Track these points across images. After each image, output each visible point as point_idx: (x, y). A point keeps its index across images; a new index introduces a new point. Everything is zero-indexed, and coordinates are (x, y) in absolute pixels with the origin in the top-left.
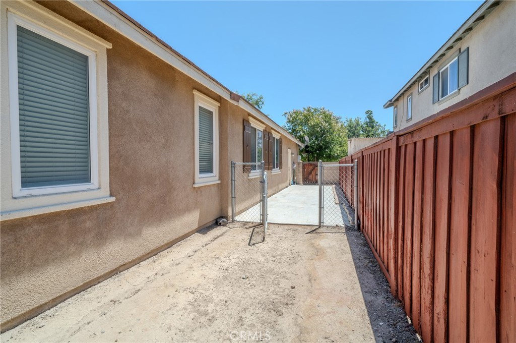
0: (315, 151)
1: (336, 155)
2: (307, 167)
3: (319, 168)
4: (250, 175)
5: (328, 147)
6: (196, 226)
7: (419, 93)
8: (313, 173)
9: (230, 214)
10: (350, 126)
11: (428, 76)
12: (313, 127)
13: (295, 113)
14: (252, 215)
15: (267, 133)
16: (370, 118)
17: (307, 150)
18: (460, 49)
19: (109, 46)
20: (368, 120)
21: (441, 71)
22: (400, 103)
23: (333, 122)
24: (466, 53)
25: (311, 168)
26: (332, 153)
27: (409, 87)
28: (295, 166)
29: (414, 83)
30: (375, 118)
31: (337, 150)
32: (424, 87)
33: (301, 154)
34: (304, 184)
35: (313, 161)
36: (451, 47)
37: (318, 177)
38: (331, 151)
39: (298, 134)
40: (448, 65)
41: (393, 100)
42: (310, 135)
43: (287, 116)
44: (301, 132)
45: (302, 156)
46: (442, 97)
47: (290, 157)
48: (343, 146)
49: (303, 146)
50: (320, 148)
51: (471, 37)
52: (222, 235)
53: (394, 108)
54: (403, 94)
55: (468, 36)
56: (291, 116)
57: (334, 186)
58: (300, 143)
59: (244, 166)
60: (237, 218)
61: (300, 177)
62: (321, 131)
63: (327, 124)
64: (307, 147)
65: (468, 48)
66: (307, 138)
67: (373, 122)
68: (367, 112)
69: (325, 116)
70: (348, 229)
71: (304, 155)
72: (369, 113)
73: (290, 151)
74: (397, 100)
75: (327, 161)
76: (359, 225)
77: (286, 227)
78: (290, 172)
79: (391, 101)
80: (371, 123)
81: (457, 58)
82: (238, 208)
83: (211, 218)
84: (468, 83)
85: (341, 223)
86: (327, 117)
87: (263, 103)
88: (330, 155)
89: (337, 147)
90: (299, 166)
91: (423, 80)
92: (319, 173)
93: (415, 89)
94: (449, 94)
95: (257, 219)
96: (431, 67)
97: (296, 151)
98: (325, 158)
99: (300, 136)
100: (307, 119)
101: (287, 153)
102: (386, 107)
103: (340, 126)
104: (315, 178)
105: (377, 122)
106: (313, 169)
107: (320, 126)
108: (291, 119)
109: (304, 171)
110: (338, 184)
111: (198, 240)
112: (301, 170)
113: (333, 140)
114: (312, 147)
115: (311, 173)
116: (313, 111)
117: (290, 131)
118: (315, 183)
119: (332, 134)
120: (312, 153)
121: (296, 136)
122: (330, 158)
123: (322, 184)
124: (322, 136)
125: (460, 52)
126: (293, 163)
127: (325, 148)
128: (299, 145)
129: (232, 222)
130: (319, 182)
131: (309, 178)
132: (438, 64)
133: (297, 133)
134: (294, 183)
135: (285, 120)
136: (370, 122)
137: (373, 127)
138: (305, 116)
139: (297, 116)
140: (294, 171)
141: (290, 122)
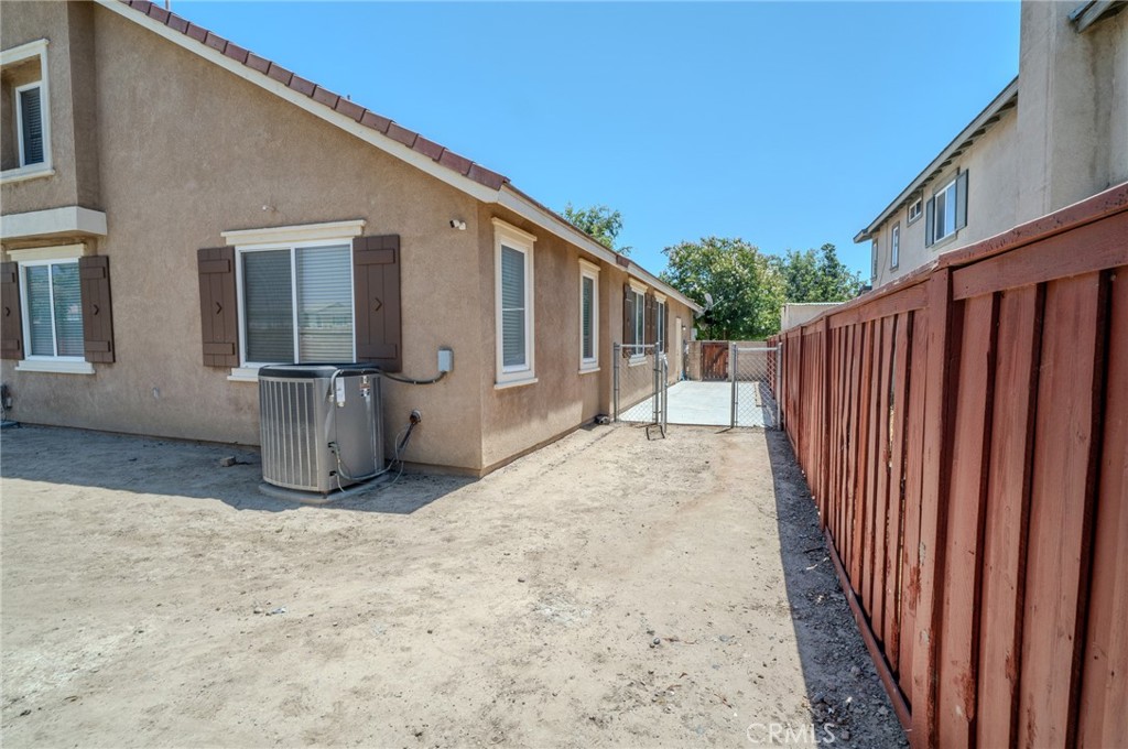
0: (724, 320)
1: (763, 327)
2: (708, 350)
3: (730, 352)
4: (631, 361)
5: (748, 314)
6: (579, 422)
7: (909, 225)
8: (720, 361)
9: (612, 411)
10: (795, 268)
11: (920, 199)
12: (720, 275)
13: (685, 248)
14: (643, 412)
15: (650, 299)
16: (830, 258)
17: (707, 318)
18: (958, 169)
19: (535, 239)
20: (826, 262)
21: (937, 196)
22: (883, 236)
23: (759, 267)
24: (965, 176)
25: (717, 351)
26: (756, 325)
27: (895, 211)
28: (687, 348)
29: (901, 206)
30: (840, 258)
31: (766, 318)
32: (916, 216)
33: (695, 326)
34: (704, 380)
35: (719, 338)
36: (947, 163)
37: (730, 369)
38: (753, 321)
39: (692, 289)
40: (945, 189)
41: (870, 230)
42: (714, 291)
43: (670, 253)
44: (696, 286)
45: (698, 328)
46: (939, 237)
47: (679, 331)
48: (777, 311)
49: (700, 311)
50: (733, 315)
51: (971, 153)
52: (611, 432)
53: (874, 243)
54: (886, 220)
55: (968, 151)
56: (677, 253)
57: (757, 383)
58: (695, 307)
59: (624, 349)
60: (622, 417)
61: (696, 367)
62: (735, 284)
63: (746, 271)
64: (708, 313)
65: (967, 171)
66: (708, 297)
67: (836, 265)
68: (825, 247)
69: (742, 256)
70: (768, 429)
71: (703, 327)
72: (829, 249)
73: (679, 321)
74: (877, 229)
75: (747, 339)
76: (782, 424)
77: (688, 428)
78: (679, 359)
79: (865, 231)
80: (832, 268)
81: (954, 182)
82: (622, 404)
83: (591, 415)
84: (966, 225)
85: (760, 423)
86: (748, 259)
87: (620, 226)
88: (752, 327)
89: (765, 313)
90: (694, 349)
91: (915, 204)
92: (730, 360)
93: (903, 217)
94: (946, 236)
95: (648, 417)
96: (923, 185)
97: (688, 321)
98: (742, 334)
99: (694, 292)
100: (708, 261)
101: (675, 325)
102: (859, 241)
103: (771, 274)
104: (724, 370)
105: (844, 267)
106: (720, 354)
107: (733, 275)
108: (678, 260)
109: (703, 357)
110: (765, 381)
111: (583, 438)
112: (698, 354)
113: (757, 298)
114: (719, 313)
115: (715, 361)
116: (719, 244)
117: (675, 281)
118: (724, 377)
119: (756, 289)
120: (717, 323)
121: (686, 291)
122: (752, 333)
123: (737, 379)
124: (738, 292)
125: (958, 173)
126: (685, 343)
127: (744, 315)
128: (693, 311)
129: (615, 421)
130: (731, 375)
131: (713, 369)
132: (932, 185)
133: (688, 286)
134: (686, 377)
135: (667, 261)
136: (829, 266)
137: (835, 276)
138: (704, 254)
139: (689, 256)
140: (685, 357)
141: (674, 264)
